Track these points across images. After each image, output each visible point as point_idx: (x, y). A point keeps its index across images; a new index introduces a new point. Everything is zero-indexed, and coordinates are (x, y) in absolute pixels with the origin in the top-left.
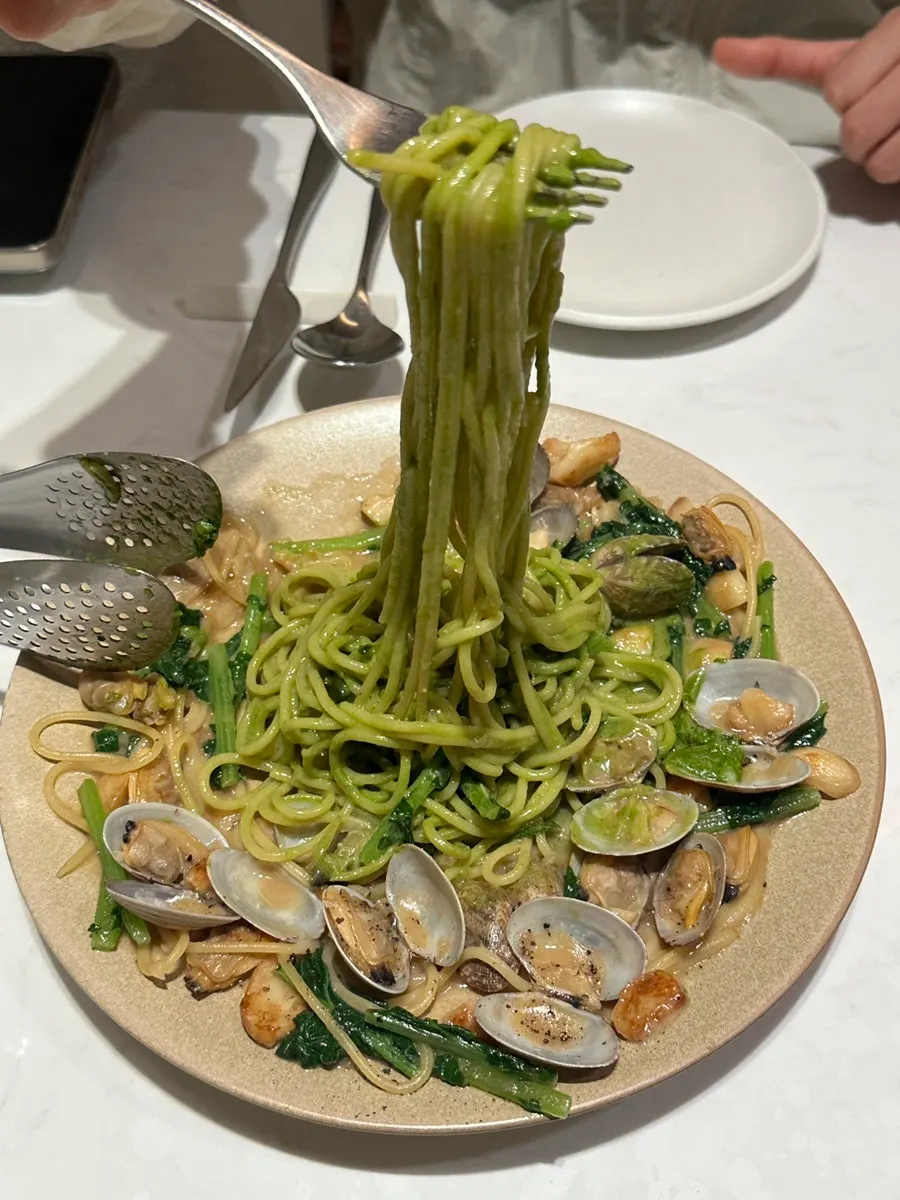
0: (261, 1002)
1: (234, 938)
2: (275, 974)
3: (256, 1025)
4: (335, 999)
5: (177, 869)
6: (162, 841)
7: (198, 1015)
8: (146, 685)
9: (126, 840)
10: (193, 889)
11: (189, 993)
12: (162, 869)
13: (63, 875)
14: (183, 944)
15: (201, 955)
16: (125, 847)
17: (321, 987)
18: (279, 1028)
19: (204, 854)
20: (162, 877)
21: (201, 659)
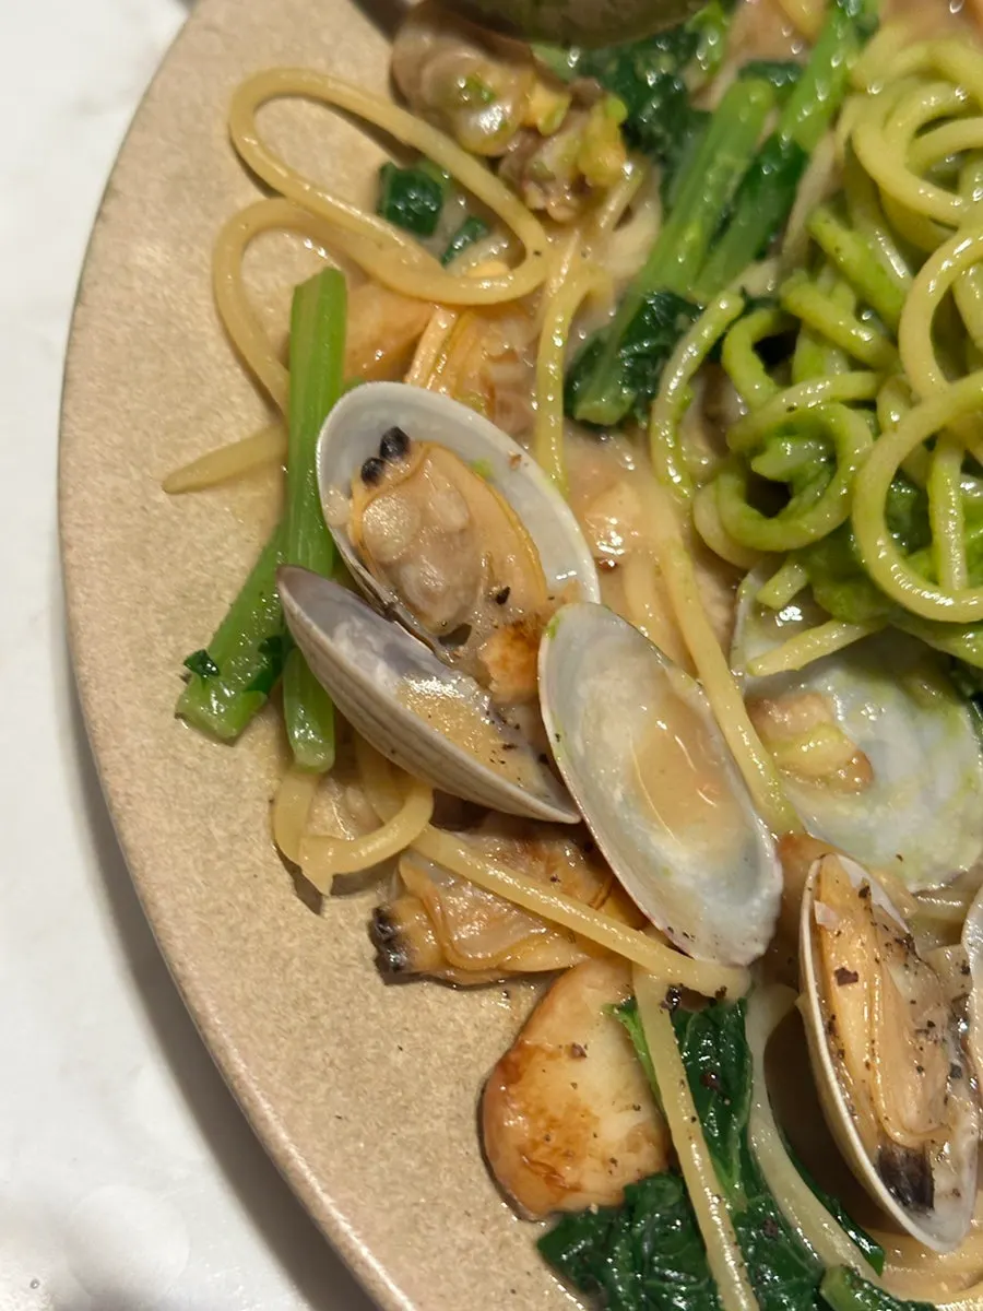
0: (554, 1082)
1: (541, 867)
2: (610, 1017)
3: (522, 1151)
4: (753, 1177)
5: (464, 610)
6: (456, 518)
7: (373, 1025)
8: (565, 101)
9: (370, 475)
10: (483, 681)
11: (371, 951)
12: (428, 594)
13: (180, 487)
14: (409, 823)
15: (443, 871)
16: (359, 488)
17: (724, 1126)
18: (576, 1188)
19: (541, 602)
20: (418, 613)
21: (698, 105)
